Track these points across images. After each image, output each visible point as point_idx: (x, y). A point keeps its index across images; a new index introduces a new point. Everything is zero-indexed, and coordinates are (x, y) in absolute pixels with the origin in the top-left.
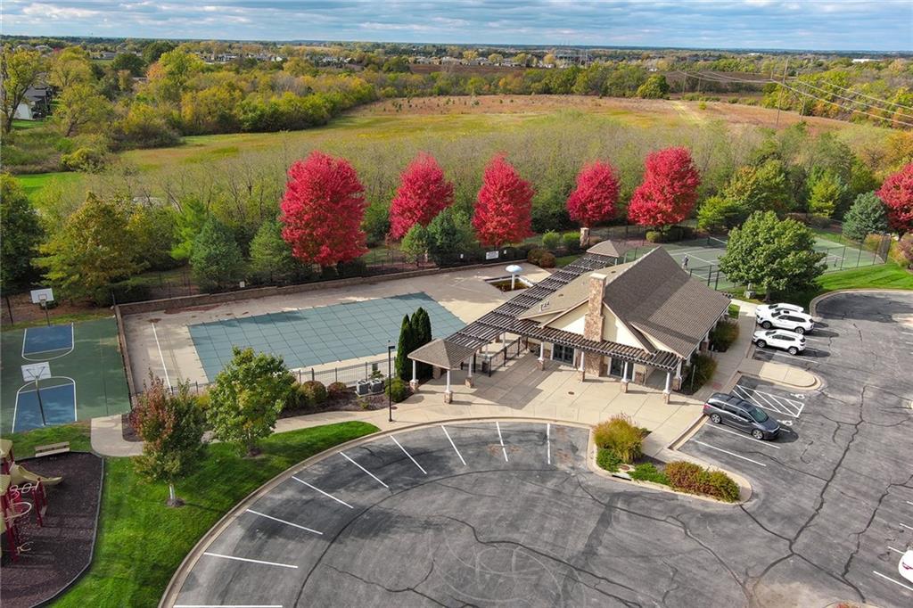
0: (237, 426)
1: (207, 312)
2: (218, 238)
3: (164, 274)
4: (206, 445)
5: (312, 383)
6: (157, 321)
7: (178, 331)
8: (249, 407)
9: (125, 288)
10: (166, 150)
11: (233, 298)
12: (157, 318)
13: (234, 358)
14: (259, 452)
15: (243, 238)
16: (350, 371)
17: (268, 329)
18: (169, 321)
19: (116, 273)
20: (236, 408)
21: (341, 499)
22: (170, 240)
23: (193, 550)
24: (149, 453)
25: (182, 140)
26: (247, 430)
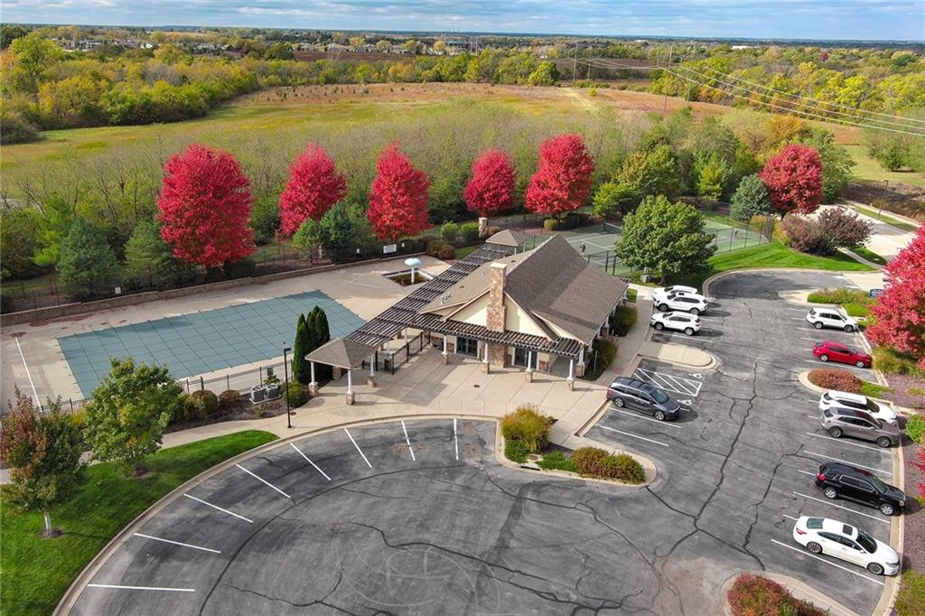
0: (118, 444)
1: (79, 322)
2: (88, 241)
3: (27, 283)
4: (84, 467)
5: (201, 393)
6: (21, 334)
7: (47, 344)
8: (131, 422)
10: (23, 146)
11: (108, 305)
12: (22, 331)
13: (112, 370)
14: (146, 470)
15: (117, 241)
16: (244, 377)
17: (149, 338)
18: (36, 334)
20: (116, 425)
21: (239, 514)
22: (33, 244)
23: (75, 583)
24: (19, 480)
25: (41, 134)
26: (131, 448)
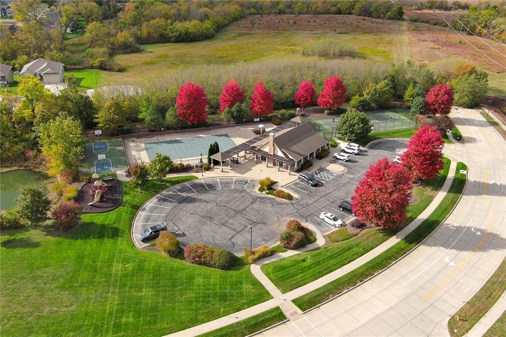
0: (156, 174)
1: (150, 139)
2: (154, 113)
3: (136, 124)
5: (180, 164)
7: (141, 145)
8: (160, 169)
11: (159, 134)
12: (134, 140)
15: (163, 112)
16: (193, 161)
18: (138, 142)
19: (120, 124)
21: (184, 194)
23: (145, 203)
26: (159, 175)
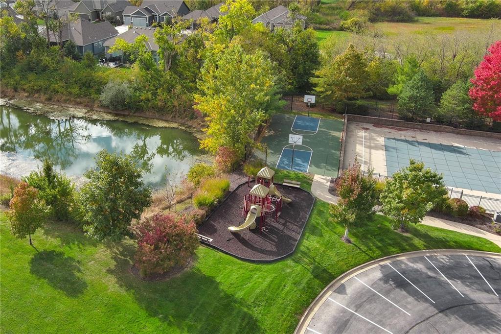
0: (397, 209)
1: (400, 132)
4: (374, 213)
5: (459, 200)
6: (367, 129)
7: (378, 139)
8: (409, 200)
9: (354, 105)
10: (404, 24)
11: (419, 127)
12: (367, 127)
13: (409, 165)
14: (407, 231)
16: (493, 202)
17: (438, 154)
18: (375, 132)
20: (400, 198)
21: (457, 286)
22: (390, 81)
25: (416, 18)
26: (403, 214)
